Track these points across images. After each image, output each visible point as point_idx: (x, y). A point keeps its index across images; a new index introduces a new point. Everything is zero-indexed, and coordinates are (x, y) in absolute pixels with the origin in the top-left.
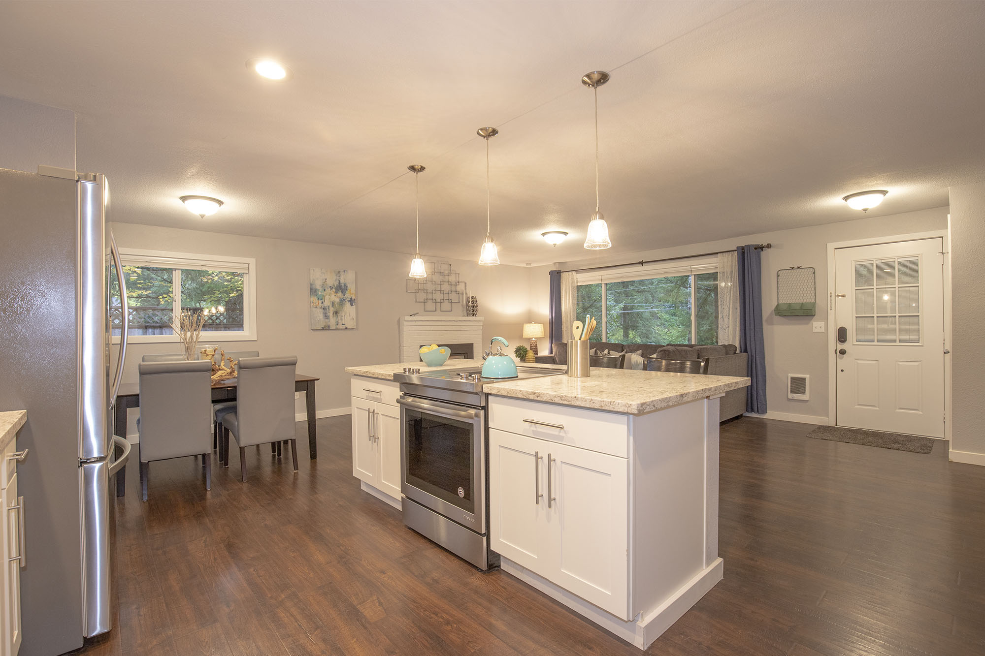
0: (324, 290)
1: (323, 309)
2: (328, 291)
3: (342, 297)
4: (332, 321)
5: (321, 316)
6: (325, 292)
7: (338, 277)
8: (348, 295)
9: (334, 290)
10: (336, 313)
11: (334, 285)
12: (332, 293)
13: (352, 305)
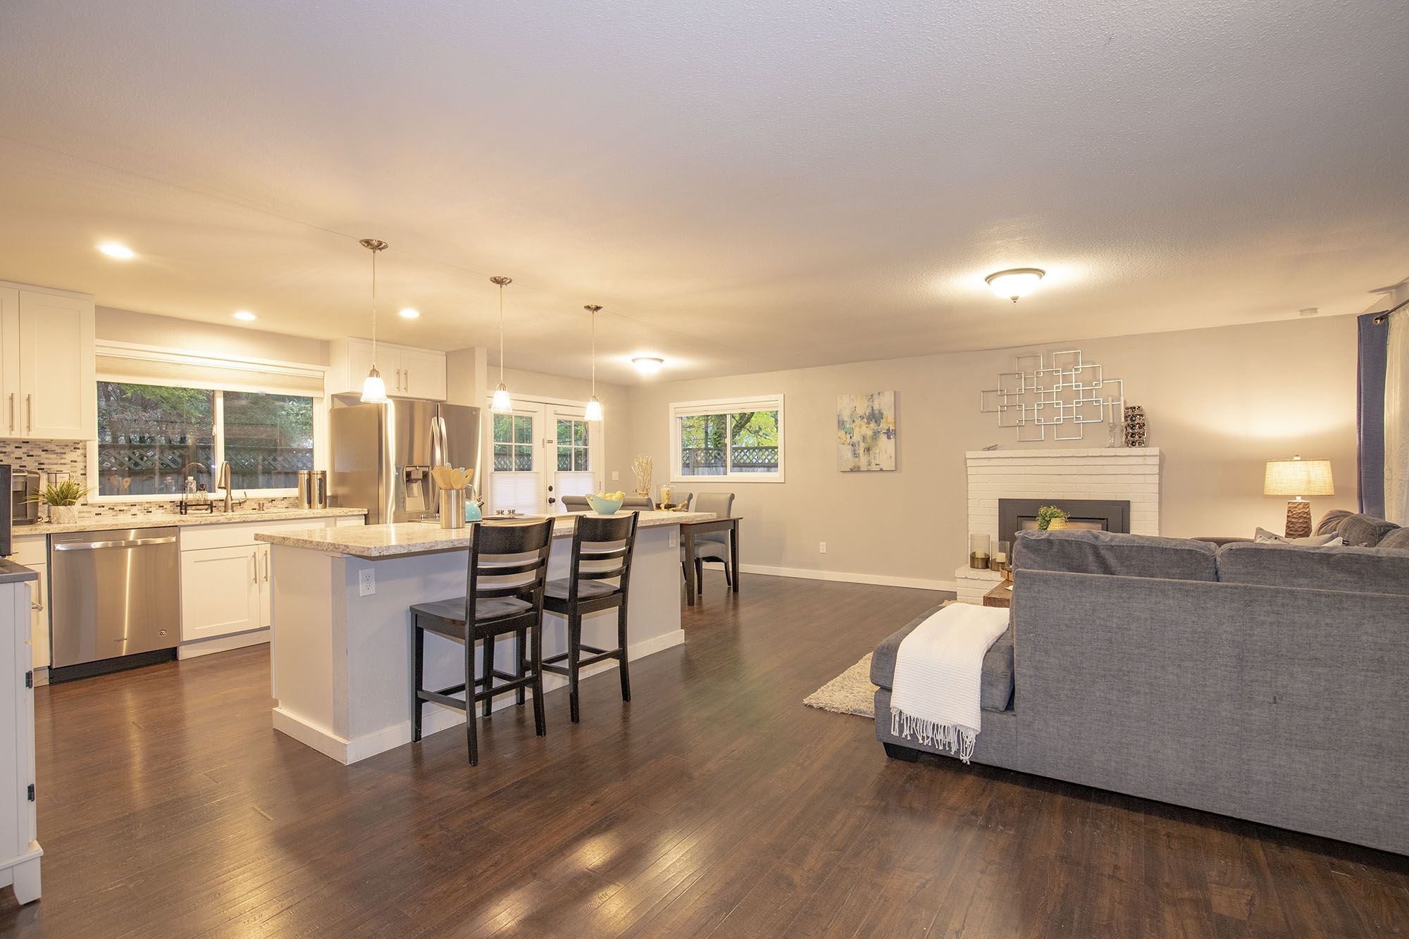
0: (853, 422)
1: (852, 445)
2: (858, 421)
3: (877, 427)
4: (863, 461)
5: (850, 454)
6: (855, 424)
7: (871, 403)
8: (884, 426)
9: (865, 420)
10: (868, 450)
11: (865, 414)
12: (863, 424)
13: (889, 438)
